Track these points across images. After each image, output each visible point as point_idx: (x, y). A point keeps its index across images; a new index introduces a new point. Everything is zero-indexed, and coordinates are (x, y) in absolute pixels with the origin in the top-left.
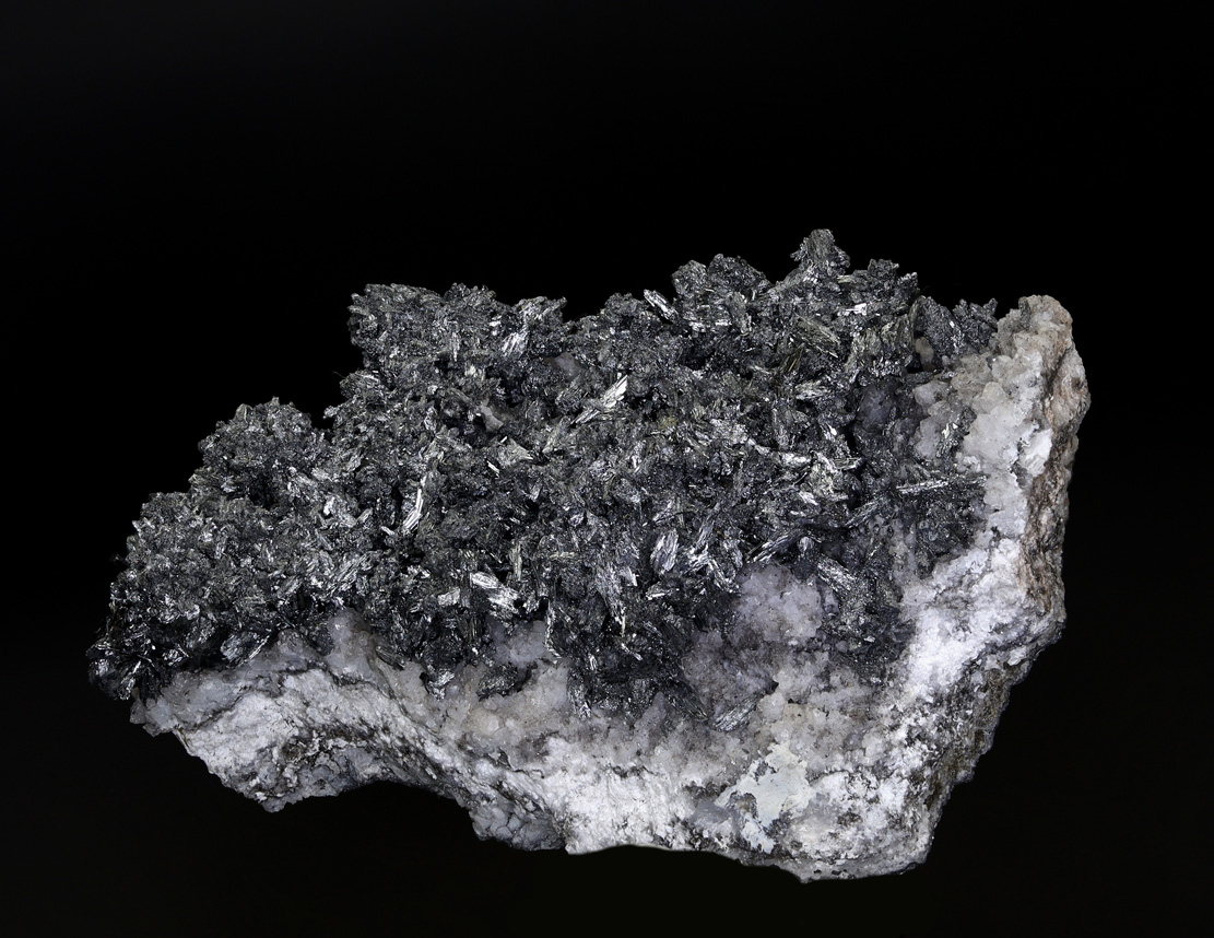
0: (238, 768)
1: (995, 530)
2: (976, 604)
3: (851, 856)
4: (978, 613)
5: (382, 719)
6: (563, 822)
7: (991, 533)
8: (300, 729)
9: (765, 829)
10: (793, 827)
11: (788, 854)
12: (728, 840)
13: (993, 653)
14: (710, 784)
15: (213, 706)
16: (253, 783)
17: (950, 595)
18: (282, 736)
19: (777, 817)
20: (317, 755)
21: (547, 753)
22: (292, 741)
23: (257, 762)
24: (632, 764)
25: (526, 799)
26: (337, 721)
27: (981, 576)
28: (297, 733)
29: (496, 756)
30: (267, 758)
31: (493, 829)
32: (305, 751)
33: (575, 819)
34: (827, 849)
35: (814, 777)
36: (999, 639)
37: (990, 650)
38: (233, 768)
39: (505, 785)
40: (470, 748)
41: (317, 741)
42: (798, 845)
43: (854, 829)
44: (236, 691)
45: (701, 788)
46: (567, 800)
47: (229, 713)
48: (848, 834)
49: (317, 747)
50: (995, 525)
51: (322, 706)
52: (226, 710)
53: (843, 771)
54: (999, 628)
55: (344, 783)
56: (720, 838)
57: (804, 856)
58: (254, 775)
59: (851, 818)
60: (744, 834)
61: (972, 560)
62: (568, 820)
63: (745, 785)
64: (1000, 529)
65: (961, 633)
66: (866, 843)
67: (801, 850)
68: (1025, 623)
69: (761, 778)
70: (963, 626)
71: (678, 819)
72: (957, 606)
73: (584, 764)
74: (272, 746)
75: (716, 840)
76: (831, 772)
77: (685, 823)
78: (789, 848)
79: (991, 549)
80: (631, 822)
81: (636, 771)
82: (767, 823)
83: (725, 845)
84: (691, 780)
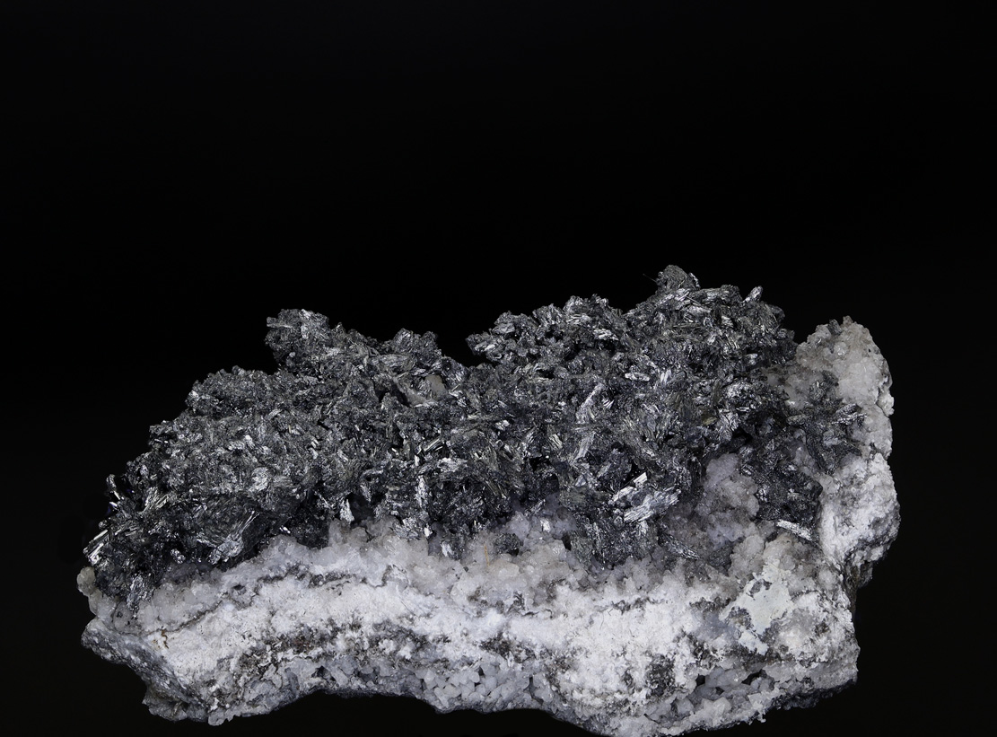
0: (203, 673)
1: (872, 445)
2: (860, 502)
3: (823, 659)
4: (859, 510)
5: (353, 616)
6: (564, 658)
7: (870, 448)
8: (258, 641)
9: (759, 636)
10: (782, 634)
11: (778, 656)
12: (723, 652)
13: (863, 549)
14: (717, 599)
15: (200, 607)
16: (213, 689)
17: (846, 491)
18: (240, 648)
19: (769, 626)
20: (267, 667)
21: (555, 597)
22: (249, 653)
23: (216, 671)
24: (637, 596)
25: (520, 649)
26: (302, 625)
27: (866, 479)
28: (254, 644)
29: (509, 602)
30: (225, 668)
31: (465, 695)
32: (258, 662)
33: (578, 653)
34: (809, 651)
35: (795, 595)
36: (870, 535)
37: (860, 546)
38: (199, 674)
39: (504, 635)
40: (484, 598)
41: (270, 653)
42: (785, 649)
43: (825, 638)
44: (219, 595)
45: (710, 603)
46: (568, 638)
47: (211, 615)
48: (822, 640)
49: (269, 659)
50: (873, 441)
51: (289, 612)
52: (209, 611)
53: (816, 591)
54: (876, 523)
55: (282, 697)
56: (715, 651)
57: (790, 658)
58: (212, 683)
59: (822, 628)
60: (740, 641)
61: (857, 467)
62: (569, 655)
63: (742, 601)
64: (876, 445)
65: (846, 528)
66: (832, 651)
67: (788, 653)
68: (890, 522)
69: (756, 595)
70: (847, 522)
71: (685, 634)
72: (848, 501)
73: (583, 608)
74: (231, 657)
75: (712, 653)
76: (808, 592)
77: (690, 637)
78: (779, 652)
79: (868, 461)
80: (630, 649)
81: (639, 603)
82: (761, 631)
83: (720, 656)
84: (700, 597)
